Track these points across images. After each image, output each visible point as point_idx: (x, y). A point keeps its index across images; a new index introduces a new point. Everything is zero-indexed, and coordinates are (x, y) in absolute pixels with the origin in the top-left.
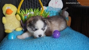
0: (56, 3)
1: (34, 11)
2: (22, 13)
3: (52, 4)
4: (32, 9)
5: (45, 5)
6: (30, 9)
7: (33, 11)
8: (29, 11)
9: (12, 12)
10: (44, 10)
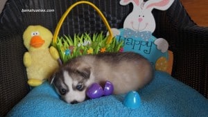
0: (140, 20)
1: (92, 39)
2: (66, 43)
3: (132, 23)
4: (88, 36)
5: (116, 25)
6: (84, 35)
7: (90, 38)
8: (81, 40)
9: (44, 41)
10: (113, 37)
